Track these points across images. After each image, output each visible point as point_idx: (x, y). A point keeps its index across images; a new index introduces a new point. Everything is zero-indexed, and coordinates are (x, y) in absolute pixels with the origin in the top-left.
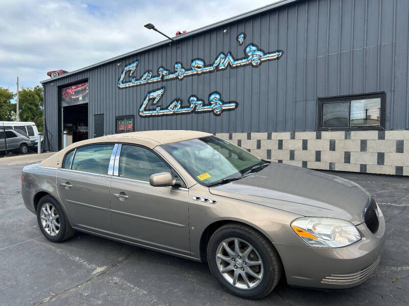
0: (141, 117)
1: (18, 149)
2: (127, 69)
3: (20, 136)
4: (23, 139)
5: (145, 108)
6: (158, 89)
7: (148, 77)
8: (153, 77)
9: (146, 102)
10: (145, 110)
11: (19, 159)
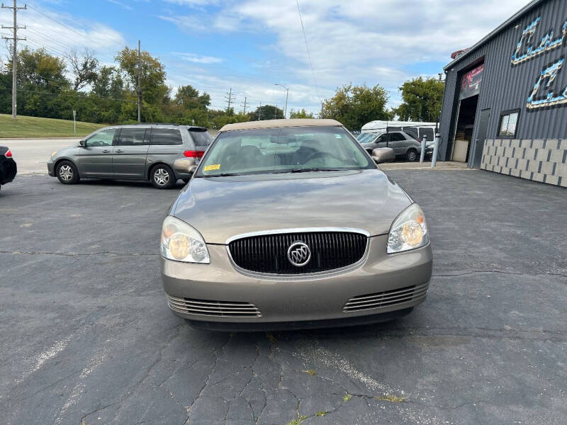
0: (528, 110)
1: (405, 155)
2: (525, 32)
3: (409, 140)
4: (412, 143)
5: (535, 96)
6: (556, 62)
7: (548, 42)
8: (554, 40)
9: (537, 86)
10: (534, 99)
11: (397, 166)
